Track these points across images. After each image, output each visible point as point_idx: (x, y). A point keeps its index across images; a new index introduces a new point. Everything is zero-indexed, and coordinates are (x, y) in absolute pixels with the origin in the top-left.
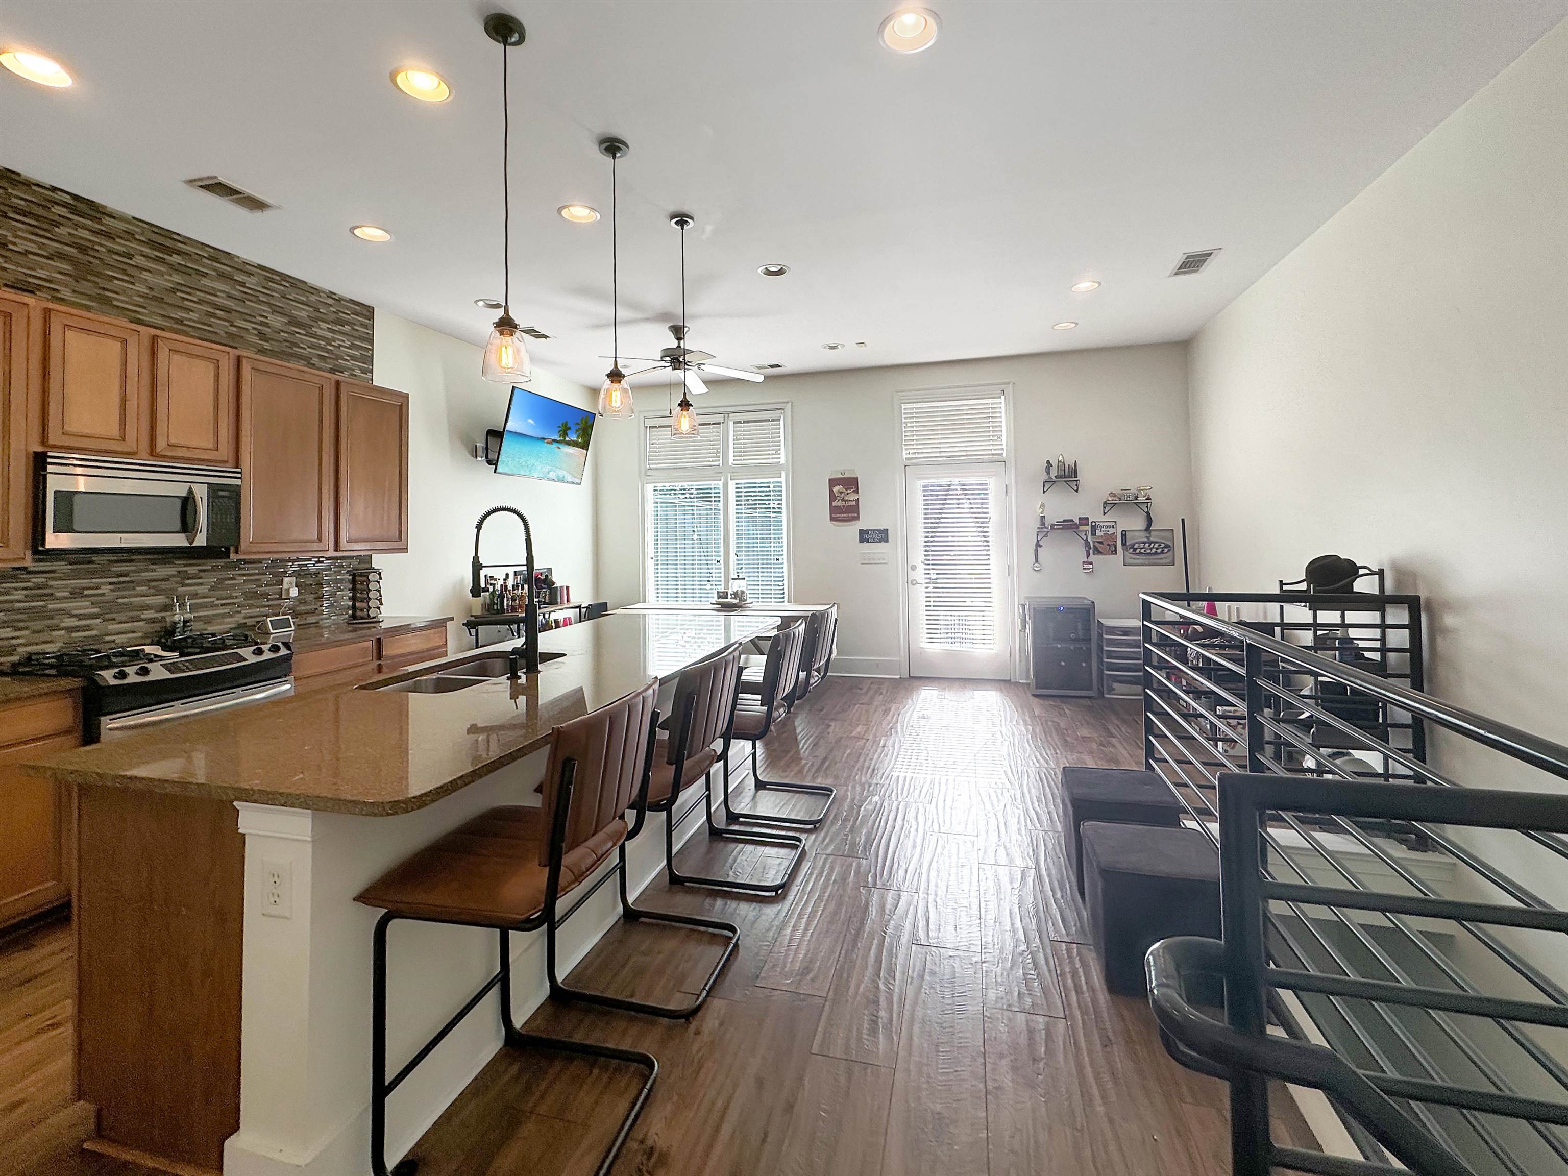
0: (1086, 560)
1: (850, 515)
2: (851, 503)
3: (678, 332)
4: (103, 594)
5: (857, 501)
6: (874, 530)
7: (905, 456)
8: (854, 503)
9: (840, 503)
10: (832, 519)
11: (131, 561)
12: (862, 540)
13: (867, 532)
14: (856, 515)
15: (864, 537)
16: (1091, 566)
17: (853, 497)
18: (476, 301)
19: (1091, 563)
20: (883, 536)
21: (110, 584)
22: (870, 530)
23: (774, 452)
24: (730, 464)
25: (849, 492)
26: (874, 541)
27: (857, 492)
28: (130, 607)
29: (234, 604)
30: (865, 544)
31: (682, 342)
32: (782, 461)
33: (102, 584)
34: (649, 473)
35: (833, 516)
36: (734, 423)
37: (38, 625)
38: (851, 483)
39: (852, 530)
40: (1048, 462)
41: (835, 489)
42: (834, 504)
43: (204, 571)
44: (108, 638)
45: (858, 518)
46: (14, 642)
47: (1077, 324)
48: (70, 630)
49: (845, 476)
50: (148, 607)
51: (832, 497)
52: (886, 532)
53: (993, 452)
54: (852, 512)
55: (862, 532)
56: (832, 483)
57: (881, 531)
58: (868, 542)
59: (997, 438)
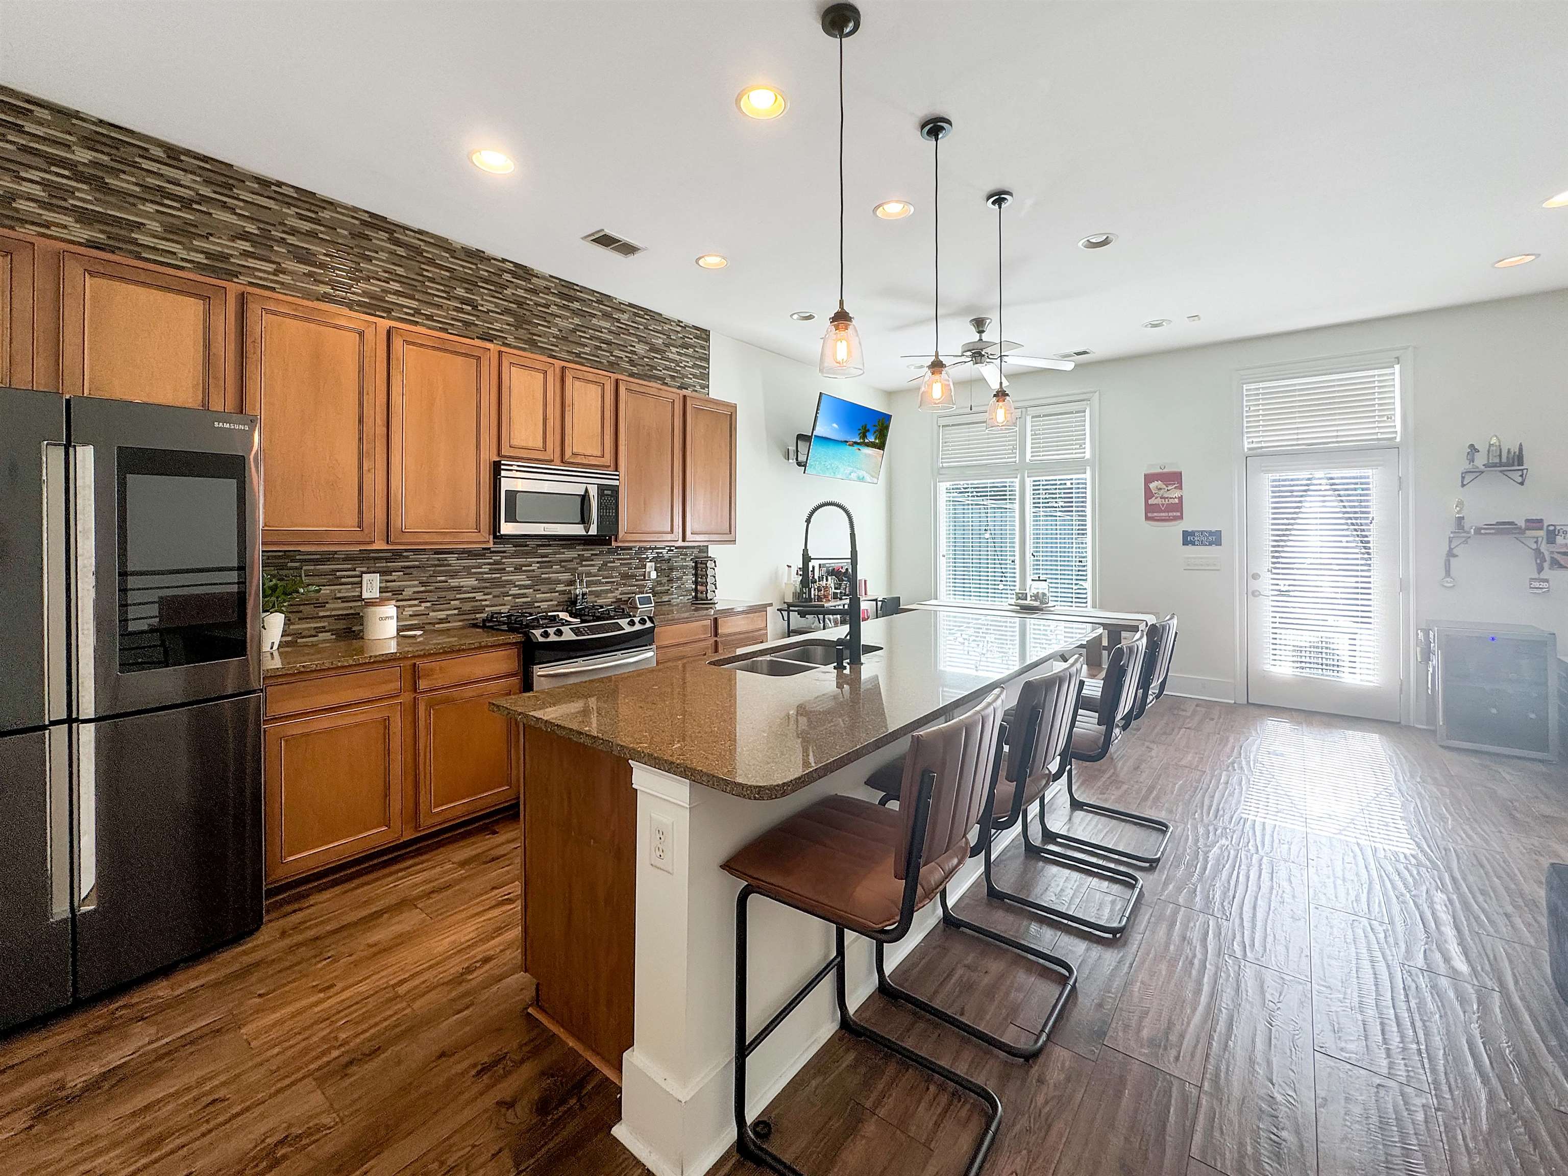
0: (1537, 576)
1: (1170, 514)
2: (1171, 501)
3: (979, 324)
4: (533, 571)
5: (1181, 498)
6: (1202, 532)
7: (1246, 446)
8: (1176, 501)
9: (1158, 501)
10: (1147, 518)
11: (550, 545)
12: (1186, 543)
13: (1192, 533)
14: (1179, 514)
15: (1188, 538)
16: (1545, 585)
17: (1177, 494)
18: (791, 316)
19: (1547, 581)
20: (1214, 538)
21: (538, 562)
22: (1198, 532)
23: (1078, 446)
24: (1027, 461)
25: (1170, 488)
26: (1203, 544)
27: (1180, 488)
28: (549, 581)
29: (614, 582)
30: (1190, 547)
31: (983, 335)
32: (1088, 455)
33: (534, 562)
34: (942, 471)
35: (1149, 515)
36: (1033, 417)
37: (496, 591)
38: (1174, 478)
39: (1176, 530)
40: (1472, 446)
41: (1152, 486)
42: (1150, 502)
43: (596, 555)
44: (536, 604)
45: (1181, 517)
46: (484, 603)
47: (1538, 256)
48: (515, 596)
49: (1165, 470)
50: (559, 582)
51: (1148, 494)
52: (1218, 534)
53: (1379, 436)
54: (1175, 510)
55: (1186, 534)
56: (1149, 478)
57: (1211, 533)
58: (1194, 544)
59: (1385, 418)
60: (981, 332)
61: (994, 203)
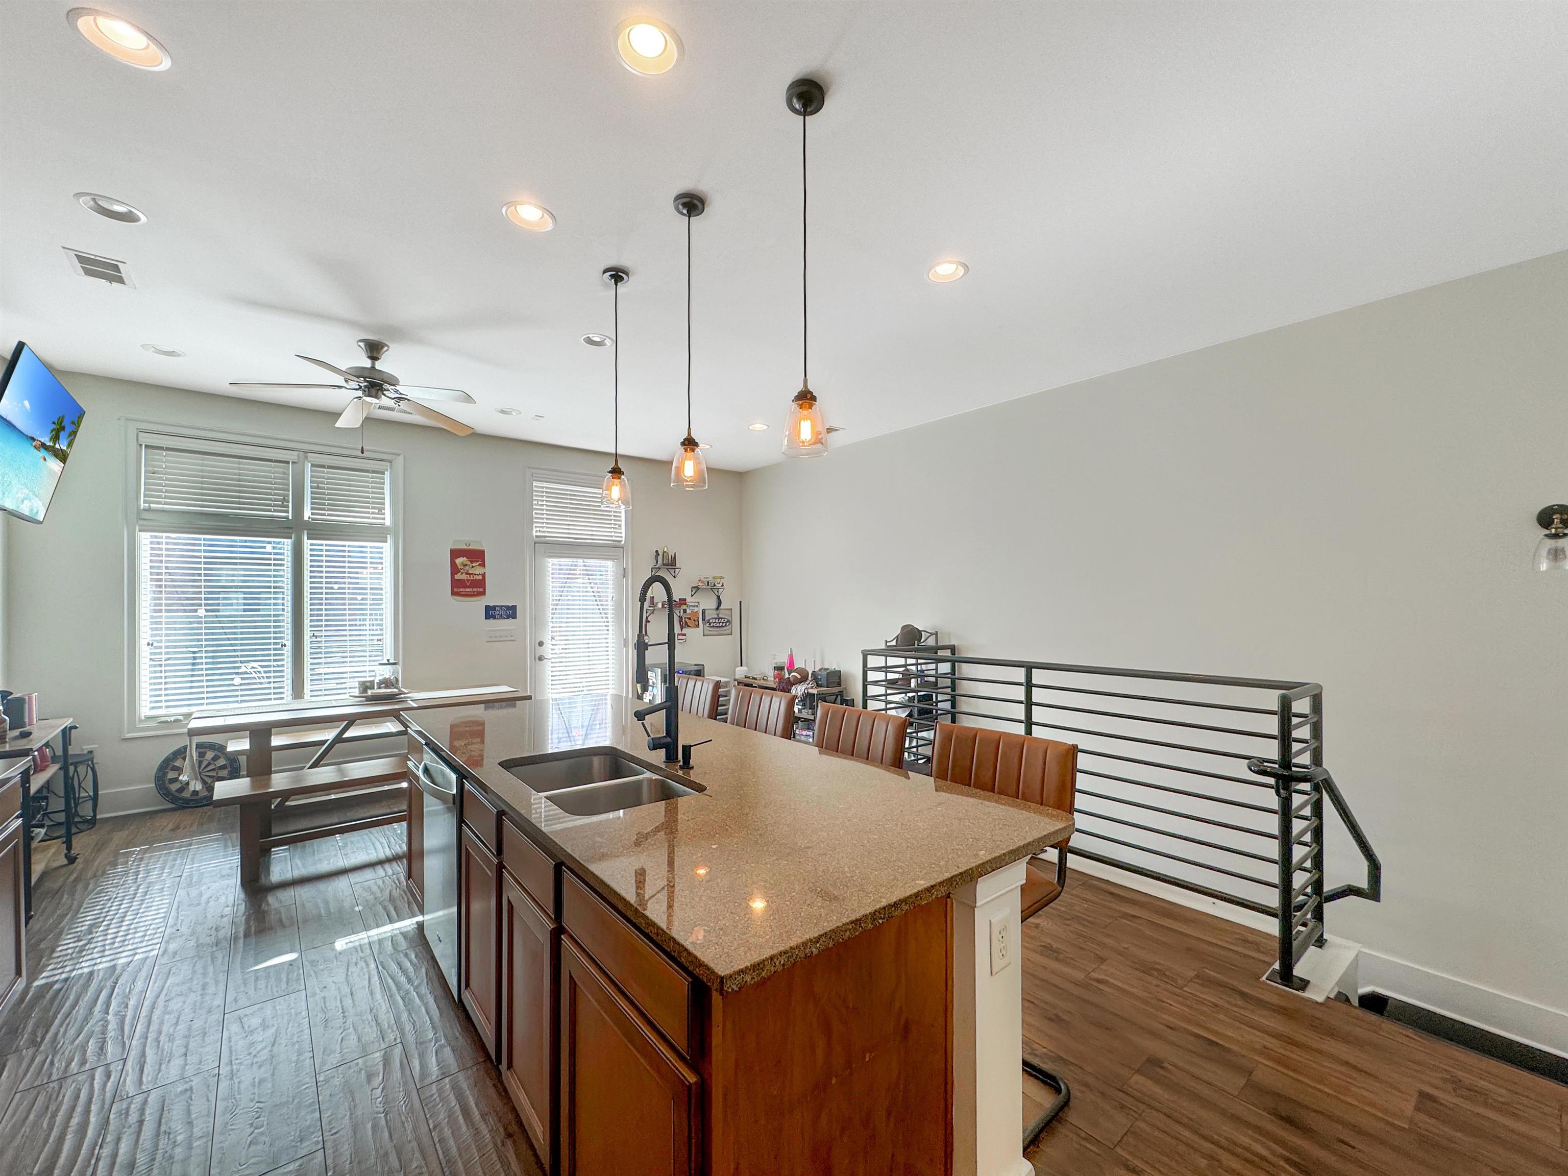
0: (680, 632)
1: (475, 590)
2: (476, 577)
3: (374, 349)
5: (484, 575)
6: (501, 607)
7: (534, 534)
8: (480, 577)
9: (463, 577)
10: (454, 593)
12: (488, 617)
13: (494, 608)
14: (481, 590)
15: (490, 612)
16: (684, 637)
17: (478, 570)
18: (78, 195)
19: (685, 635)
20: (511, 612)
22: (498, 606)
23: (377, 511)
24: (306, 518)
25: (474, 565)
26: (502, 617)
27: (483, 565)
30: (491, 621)
32: (388, 522)
34: (146, 515)
35: (456, 590)
36: (313, 465)
38: (477, 556)
39: (478, 605)
40: (657, 551)
41: (459, 561)
42: (456, 577)
45: (483, 593)
49: (470, 547)
51: (455, 569)
52: (514, 608)
53: (614, 538)
54: (477, 587)
55: (488, 608)
56: (455, 554)
57: (508, 608)
58: (495, 618)
59: (617, 526)
60: (374, 358)
61: (611, 276)
